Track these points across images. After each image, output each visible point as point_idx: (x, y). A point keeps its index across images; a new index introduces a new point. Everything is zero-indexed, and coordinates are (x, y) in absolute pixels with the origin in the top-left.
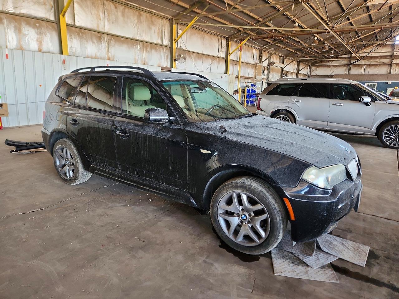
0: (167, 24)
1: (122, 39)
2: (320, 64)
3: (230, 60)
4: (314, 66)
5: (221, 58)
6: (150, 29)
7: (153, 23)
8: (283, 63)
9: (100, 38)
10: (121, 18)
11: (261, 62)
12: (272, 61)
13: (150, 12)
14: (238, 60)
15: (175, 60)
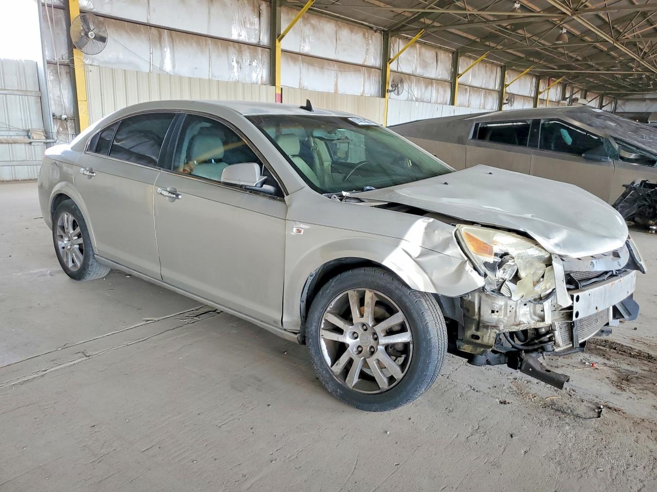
0: (499, 69)
1: (476, 89)
2: (630, 97)
3: (540, 99)
4: (621, 99)
5: (530, 97)
6: (490, 77)
7: (492, 73)
8: (585, 98)
9: (466, 89)
10: (477, 72)
11: (564, 99)
12: (574, 97)
13: (493, 63)
14: (545, 99)
15: (505, 104)
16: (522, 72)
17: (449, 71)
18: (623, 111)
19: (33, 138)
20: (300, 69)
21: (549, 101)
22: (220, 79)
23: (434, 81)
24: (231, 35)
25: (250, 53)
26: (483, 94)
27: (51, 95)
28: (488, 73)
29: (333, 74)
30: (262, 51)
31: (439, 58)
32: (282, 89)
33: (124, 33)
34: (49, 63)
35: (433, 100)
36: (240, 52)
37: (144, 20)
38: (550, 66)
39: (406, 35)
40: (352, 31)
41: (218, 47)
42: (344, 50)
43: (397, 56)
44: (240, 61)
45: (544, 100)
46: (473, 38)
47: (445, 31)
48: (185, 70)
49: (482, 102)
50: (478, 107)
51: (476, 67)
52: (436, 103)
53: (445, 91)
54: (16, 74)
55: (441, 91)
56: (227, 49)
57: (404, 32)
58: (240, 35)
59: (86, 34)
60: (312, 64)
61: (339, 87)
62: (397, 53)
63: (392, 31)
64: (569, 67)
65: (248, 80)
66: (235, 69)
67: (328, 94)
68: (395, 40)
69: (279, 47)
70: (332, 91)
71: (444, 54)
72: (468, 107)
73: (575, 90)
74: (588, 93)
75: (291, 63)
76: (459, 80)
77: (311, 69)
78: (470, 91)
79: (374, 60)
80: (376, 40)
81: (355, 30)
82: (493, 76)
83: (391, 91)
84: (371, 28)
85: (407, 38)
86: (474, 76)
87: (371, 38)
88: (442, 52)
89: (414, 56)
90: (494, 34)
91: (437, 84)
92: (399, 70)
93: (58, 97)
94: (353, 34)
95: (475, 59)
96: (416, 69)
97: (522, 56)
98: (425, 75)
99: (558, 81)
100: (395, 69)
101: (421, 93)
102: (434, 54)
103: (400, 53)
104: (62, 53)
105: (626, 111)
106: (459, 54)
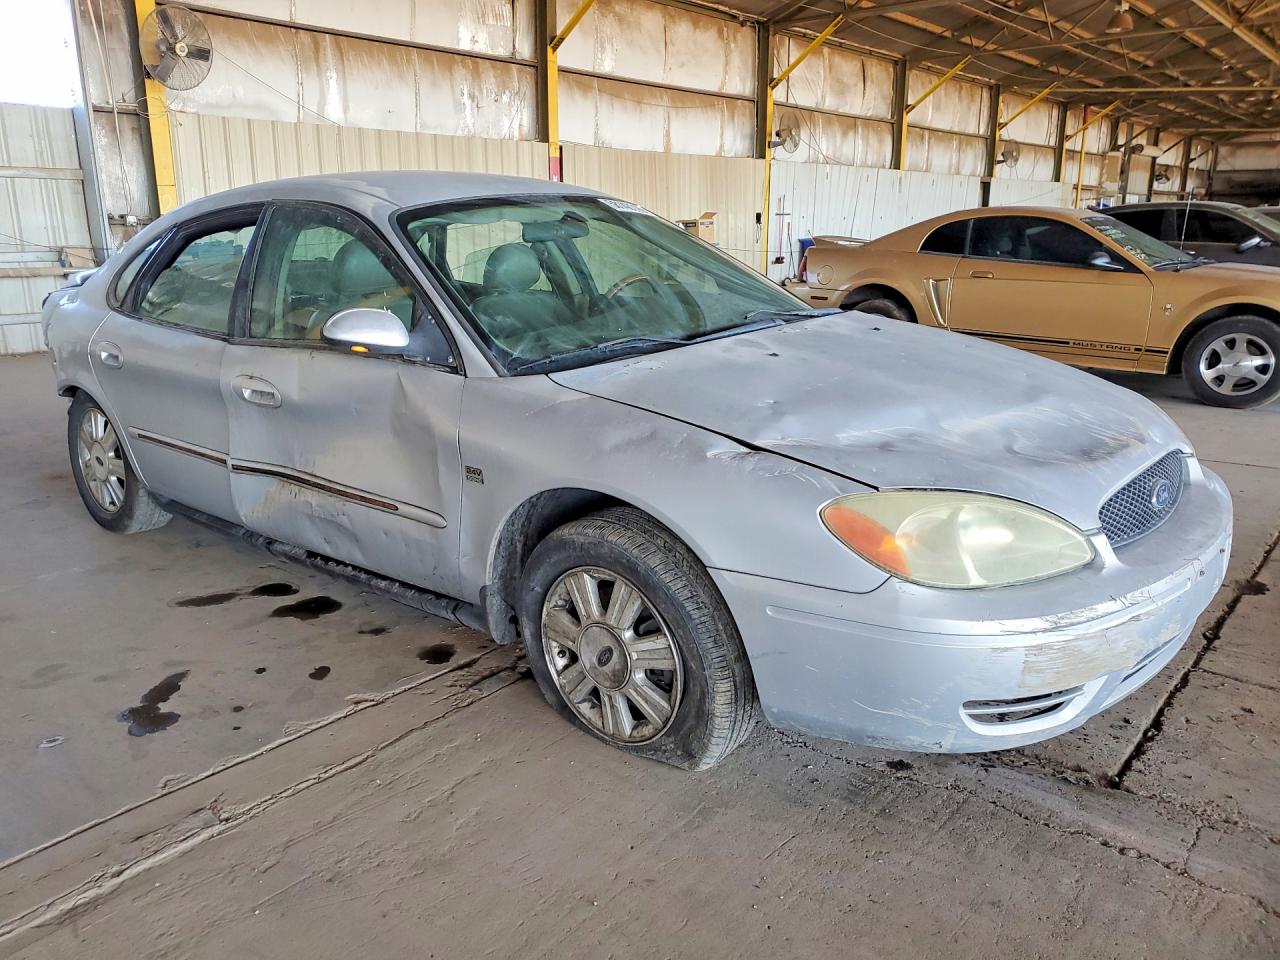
0: (986, 95)
1: (940, 133)
2: (1246, 139)
3: (1067, 150)
4: (1227, 145)
5: (1048, 147)
6: (969, 108)
7: (973, 101)
8: (1156, 145)
9: (922, 137)
10: (943, 99)
12: (1134, 142)
13: (973, 80)
14: (1078, 148)
15: (999, 162)
16: (1032, 97)
17: (889, 101)
18: (1228, 168)
19: (71, 266)
20: (597, 108)
21: (1086, 153)
22: (438, 132)
23: (859, 122)
24: (458, 41)
25: (495, 77)
26: (955, 144)
27: (103, 177)
28: (965, 102)
29: (660, 113)
30: (519, 71)
31: (868, 73)
32: (561, 148)
33: (246, 44)
34: (97, 110)
35: (858, 161)
36: (476, 74)
37: (284, 17)
38: (1088, 80)
39: (803, 30)
40: (696, 25)
41: (433, 68)
42: (682, 65)
43: (786, 76)
44: (477, 93)
45: (1074, 151)
46: (938, 30)
47: (880, 16)
48: (367, 116)
49: (954, 161)
50: (946, 171)
51: (941, 91)
52: (864, 165)
53: (881, 141)
54: (32, 136)
55: (873, 140)
56: (450, 69)
57: (800, 24)
58: (474, 41)
59: (172, 49)
60: (618, 96)
61: (673, 140)
62: (785, 68)
63: (777, 22)
64: (1129, 81)
65: (493, 134)
66: (468, 111)
67: (652, 155)
68: (781, 42)
69: (554, 62)
70: (661, 150)
71: (879, 67)
72: (927, 171)
73: (1137, 129)
74: (1161, 134)
75: (578, 95)
76: (908, 118)
77: (617, 104)
78: (930, 138)
79: (741, 83)
80: (744, 43)
81: (701, 24)
82: (975, 108)
83: (776, 145)
84: (734, 17)
85: (804, 35)
86: (937, 108)
87: (735, 37)
88: (874, 61)
89: (818, 73)
90: (982, 18)
91: (866, 126)
92: (791, 101)
93: (117, 179)
94: (697, 30)
95: (941, 74)
96: (823, 97)
97: (1034, 62)
98: (841, 111)
99: (1104, 111)
100: (782, 100)
101: (835, 146)
102: (859, 65)
103: (792, 68)
104: (123, 90)
105: (1237, 168)
106: (908, 64)
